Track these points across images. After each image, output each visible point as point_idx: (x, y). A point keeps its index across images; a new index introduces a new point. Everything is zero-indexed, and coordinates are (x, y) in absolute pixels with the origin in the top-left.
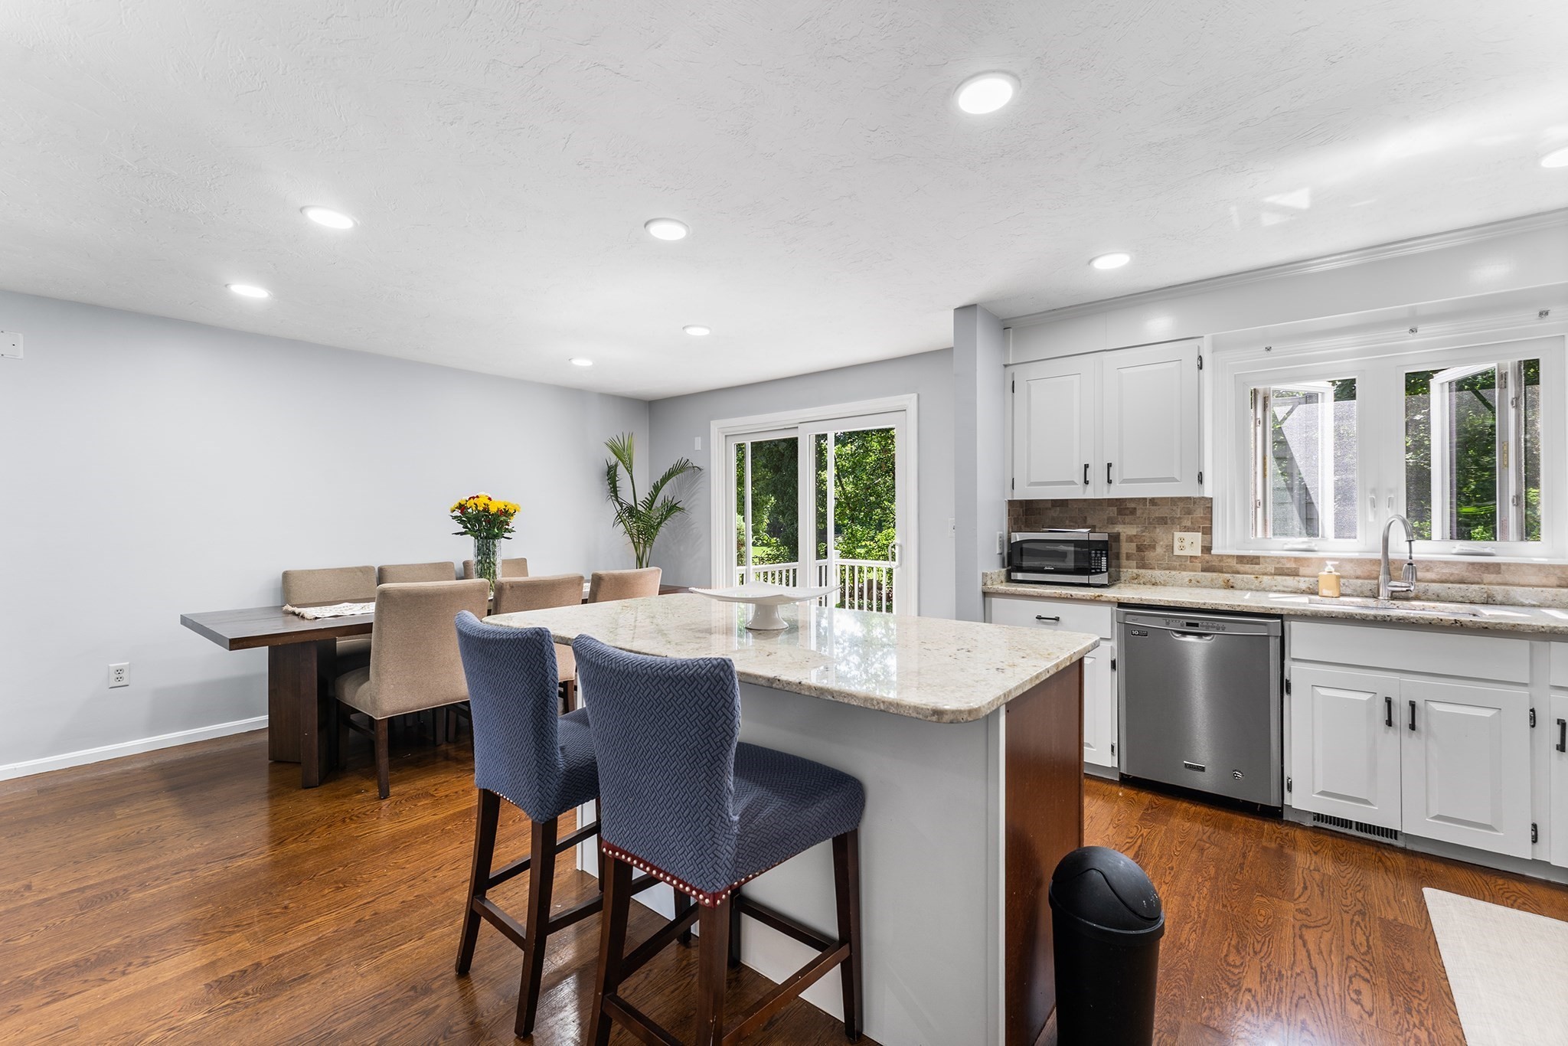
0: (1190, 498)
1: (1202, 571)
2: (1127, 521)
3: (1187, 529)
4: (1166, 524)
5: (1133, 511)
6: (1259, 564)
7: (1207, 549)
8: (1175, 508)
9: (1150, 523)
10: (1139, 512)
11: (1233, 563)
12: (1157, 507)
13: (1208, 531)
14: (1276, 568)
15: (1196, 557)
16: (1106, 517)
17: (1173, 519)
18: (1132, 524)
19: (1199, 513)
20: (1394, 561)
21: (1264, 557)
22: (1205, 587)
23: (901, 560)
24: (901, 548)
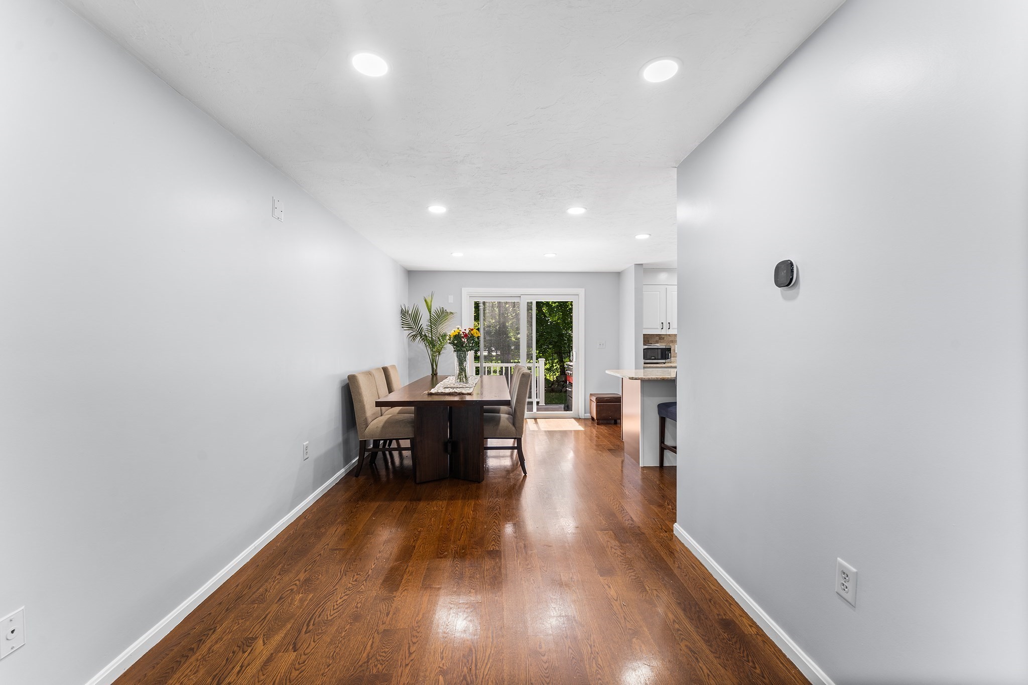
23: (576, 359)
24: (576, 353)
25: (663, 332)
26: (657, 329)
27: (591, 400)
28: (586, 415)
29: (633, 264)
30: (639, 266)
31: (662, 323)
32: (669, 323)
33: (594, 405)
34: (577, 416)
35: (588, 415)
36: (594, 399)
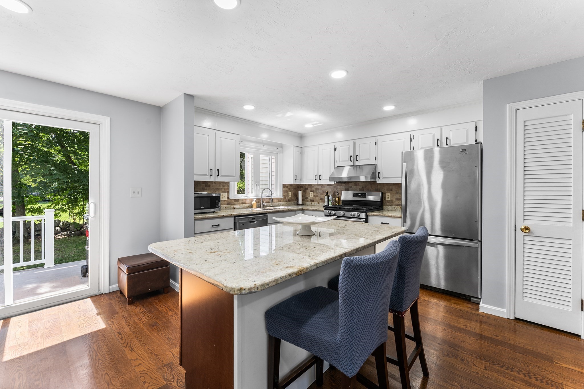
0: (224, 182)
1: (227, 204)
2: (208, 189)
3: (224, 192)
4: (218, 190)
5: (209, 186)
6: (238, 201)
7: (228, 198)
8: (220, 185)
9: (214, 190)
10: (211, 186)
11: (233, 201)
12: (216, 185)
13: (228, 192)
14: (242, 202)
15: (225, 200)
16: (201, 188)
17: (220, 188)
18: (209, 190)
19: (226, 187)
20: (263, 198)
21: (240, 199)
22: (229, 209)
23: (95, 213)
24: (95, 205)
25: (212, 179)
26: (206, 175)
27: (119, 267)
28: (111, 287)
29: (183, 93)
30: (189, 97)
31: (211, 169)
32: (218, 170)
33: (124, 277)
34: (96, 292)
35: (115, 287)
36: (124, 268)
